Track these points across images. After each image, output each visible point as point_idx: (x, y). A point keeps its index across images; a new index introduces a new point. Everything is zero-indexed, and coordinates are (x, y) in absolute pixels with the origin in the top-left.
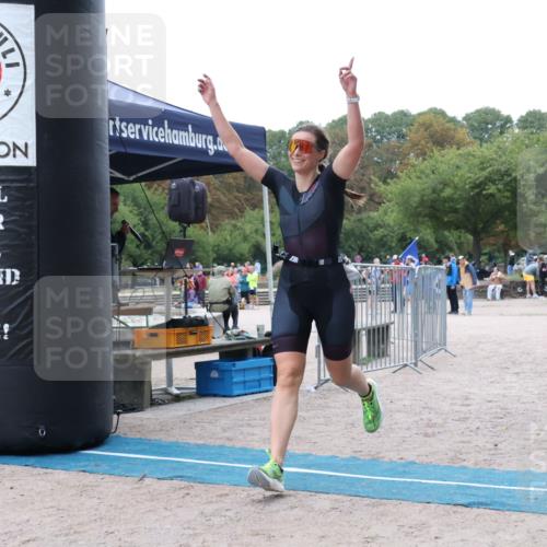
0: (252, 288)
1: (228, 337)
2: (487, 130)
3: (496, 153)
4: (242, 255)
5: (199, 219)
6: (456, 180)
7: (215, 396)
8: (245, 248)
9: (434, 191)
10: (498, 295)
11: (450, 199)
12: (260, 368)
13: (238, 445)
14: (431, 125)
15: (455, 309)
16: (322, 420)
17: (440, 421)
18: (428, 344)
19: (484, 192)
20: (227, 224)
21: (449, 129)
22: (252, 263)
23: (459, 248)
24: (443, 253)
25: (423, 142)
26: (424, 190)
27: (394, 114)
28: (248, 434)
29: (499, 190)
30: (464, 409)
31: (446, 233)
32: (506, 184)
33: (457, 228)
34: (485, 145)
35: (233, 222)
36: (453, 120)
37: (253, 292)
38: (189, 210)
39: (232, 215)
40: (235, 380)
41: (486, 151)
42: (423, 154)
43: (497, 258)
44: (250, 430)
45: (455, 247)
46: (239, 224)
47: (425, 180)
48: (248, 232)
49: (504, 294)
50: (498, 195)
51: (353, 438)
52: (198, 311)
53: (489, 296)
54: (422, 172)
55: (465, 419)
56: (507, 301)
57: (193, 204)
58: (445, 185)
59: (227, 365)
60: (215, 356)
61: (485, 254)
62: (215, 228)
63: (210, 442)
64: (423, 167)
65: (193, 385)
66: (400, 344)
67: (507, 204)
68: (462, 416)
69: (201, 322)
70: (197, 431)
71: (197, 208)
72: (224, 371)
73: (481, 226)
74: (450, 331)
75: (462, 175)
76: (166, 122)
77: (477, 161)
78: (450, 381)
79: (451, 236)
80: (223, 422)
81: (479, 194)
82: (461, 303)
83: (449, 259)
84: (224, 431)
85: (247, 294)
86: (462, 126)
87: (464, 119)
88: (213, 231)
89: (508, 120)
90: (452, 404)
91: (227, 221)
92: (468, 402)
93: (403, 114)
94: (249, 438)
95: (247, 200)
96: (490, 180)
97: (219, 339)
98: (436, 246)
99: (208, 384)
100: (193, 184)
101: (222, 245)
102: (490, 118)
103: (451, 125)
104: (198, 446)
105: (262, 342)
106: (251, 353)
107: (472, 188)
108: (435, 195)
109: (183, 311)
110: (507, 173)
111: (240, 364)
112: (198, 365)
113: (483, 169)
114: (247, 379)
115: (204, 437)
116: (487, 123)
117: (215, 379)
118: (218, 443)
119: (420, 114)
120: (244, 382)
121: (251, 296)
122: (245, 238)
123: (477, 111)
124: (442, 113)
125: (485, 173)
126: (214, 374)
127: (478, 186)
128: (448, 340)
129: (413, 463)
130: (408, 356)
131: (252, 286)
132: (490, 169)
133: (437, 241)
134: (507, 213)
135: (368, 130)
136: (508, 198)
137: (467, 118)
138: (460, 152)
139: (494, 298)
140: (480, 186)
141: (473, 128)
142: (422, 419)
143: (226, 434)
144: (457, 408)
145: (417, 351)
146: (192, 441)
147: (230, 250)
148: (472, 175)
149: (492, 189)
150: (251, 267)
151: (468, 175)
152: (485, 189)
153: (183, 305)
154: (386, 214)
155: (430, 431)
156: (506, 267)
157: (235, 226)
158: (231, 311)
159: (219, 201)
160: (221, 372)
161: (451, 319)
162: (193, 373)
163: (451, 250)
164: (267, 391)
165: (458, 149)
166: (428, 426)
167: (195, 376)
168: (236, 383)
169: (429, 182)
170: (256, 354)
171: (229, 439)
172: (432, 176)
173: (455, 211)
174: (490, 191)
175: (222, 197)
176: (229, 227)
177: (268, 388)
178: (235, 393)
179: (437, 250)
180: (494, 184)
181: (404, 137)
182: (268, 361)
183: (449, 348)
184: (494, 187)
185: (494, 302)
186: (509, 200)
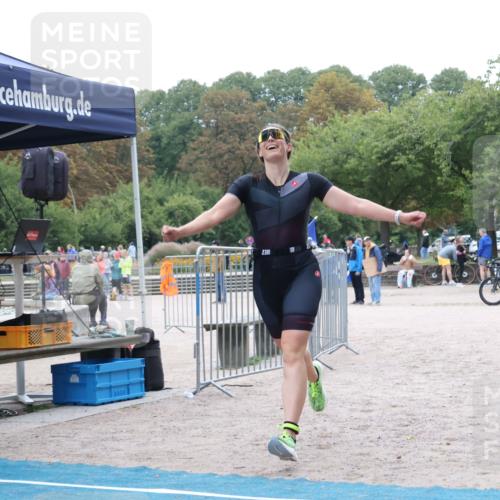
0: (125, 276)
1: (91, 335)
2: (397, 92)
3: (406, 118)
4: (113, 236)
5: (60, 195)
6: (361, 148)
7: (75, 404)
8: (118, 228)
9: (336, 162)
10: (409, 282)
11: (355, 171)
12: (128, 371)
13: (100, 463)
14: (333, 86)
15: (360, 298)
16: (200, 431)
17: (336, 430)
18: (326, 340)
19: (393, 163)
20: (96, 199)
21: (354, 90)
22: (126, 247)
23: (365, 227)
24: (348, 233)
25: (324, 105)
26: (325, 160)
27: (292, 72)
28: (113, 449)
29: (410, 161)
30: (365, 416)
32: (417, 155)
34: (395, 109)
35: (103, 198)
36: (358, 80)
37: (126, 281)
38: (46, 185)
39: (103, 190)
40: (98, 386)
41: (396, 116)
42: (323, 119)
43: (410, 239)
44: (115, 444)
45: (361, 226)
46: (110, 201)
47: (326, 149)
48: (121, 209)
49: (416, 281)
50: (409, 167)
51: (235, 452)
52: (58, 304)
53: (399, 283)
54: (322, 140)
55: (365, 428)
56: (421, 289)
57: (51, 177)
58: (349, 154)
59: (89, 368)
60: (76, 358)
61: (396, 234)
62: (82, 204)
63: (66, 460)
64: (323, 134)
65: (49, 391)
67: (419, 177)
68: (362, 423)
69: (60, 317)
70: (52, 447)
71: (56, 182)
72: (85, 375)
74: (351, 325)
75: (369, 144)
77: (385, 128)
78: (350, 383)
80: (84, 435)
81: (387, 165)
82: (367, 291)
83: (353, 240)
84: (84, 445)
85: (119, 283)
86: (369, 87)
87: (371, 78)
88: (79, 208)
89: (421, 79)
90: (351, 410)
91: (96, 196)
92: (367, 408)
93: (302, 72)
94: (113, 454)
95: (119, 171)
96: (399, 149)
97: (81, 337)
98: (339, 225)
99: (67, 390)
100: (52, 153)
101: (91, 225)
102: (400, 77)
103: (356, 85)
104: (50, 464)
105: (130, 340)
106: (118, 354)
107: (380, 159)
108: (336, 167)
109: (40, 303)
110: (419, 141)
111: (105, 367)
112: (55, 369)
113: (391, 137)
114: (113, 383)
115: (59, 455)
116: (396, 84)
117: (75, 384)
118: (76, 460)
119: (320, 73)
120: (110, 388)
121: (123, 285)
122: (118, 217)
123: (387, 70)
124: (346, 72)
125: (394, 141)
126: (75, 379)
127: (386, 156)
128: (349, 334)
131: (126, 273)
132: (399, 137)
133: (340, 220)
134: (419, 187)
135: (260, 91)
136: (419, 169)
137: (374, 77)
138: (366, 117)
139: (405, 285)
140: (387, 156)
141: (380, 89)
142: (315, 428)
143: (86, 451)
144: (356, 415)
146: (46, 460)
147: (100, 231)
148: (379, 144)
149: (401, 160)
150: (123, 251)
151: (374, 143)
152: (393, 160)
153: (41, 297)
155: (324, 442)
156: (419, 250)
157: (105, 203)
158: (98, 304)
159: (86, 172)
160: (83, 376)
161: (355, 311)
162: (49, 378)
163: (356, 230)
164: (137, 398)
165: (364, 113)
166: (323, 436)
167: (51, 382)
168: (100, 388)
169: (331, 151)
170: (125, 353)
171: (89, 456)
172: (334, 144)
174: (399, 162)
175: (90, 169)
176: (98, 204)
177: (139, 394)
178: (100, 400)
179: (342, 231)
180: (404, 153)
181: (302, 99)
182: (138, 363)
183: (350, 343)
184: (404, 157)
185: (405, 290)
186: (421, 174)
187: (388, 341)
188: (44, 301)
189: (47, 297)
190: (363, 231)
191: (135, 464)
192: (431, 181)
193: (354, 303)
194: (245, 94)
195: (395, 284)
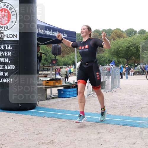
1: (66, 83)
2: (131, 34)
3: (133, 39)
4: (70, 64)
5: (59, 54)
6: (123, 46)
7: (62, 97)
8: (70, 62)
9: (117, 49)
11: (121, 51)
12: (73, 91)
13: (68, 110)
14: (117, 32)
15: (122, 78)
16: (88, 104)
17: (117, 105)
18: (115, 86)
20: (66, 56)
21: (121, 34)
24: (119, 64)
25: (115, 37)
26: (115, 48)
27: (108, 30)
28: (70, 107)
29: (133, 49)
30: (123, 102)
31: (120, 59)
32: (135, 47)
33: (123, 58)
34: (130, 37)
35: (68, 55)
36: (122, 31)
37: (72, 73)
38: (57, 52)
39: (68, 54)
40: (67, 94)
41: (130, 39)
42: (114, 40)
43: (132, 65)
45: (122, 62)
46: (69, 56)
47: (115, 46)
48: (71, 58)
49: (134, 74)
50: (133, 50)
51: (96, 109)
52: (59, 77)
53: (130, 75)
54: (114, 44)
55: (124, 105)
56: (135, 76)
57: (58, 50)
58: (120, 47)
60: (62, 88)
61: (129, 64)
62: (63, 57)
63: (61, 109)
65: (57, 95)
66: (108, 86)
68: (123, 103)
69: (59, 79)
70: (58, 106)
71: (59, 52)
72: (64, 91)
73: (128, 57)
74: (120, 83)
75: (124, 45)
76: (51, 30)
77: (128, 42)
78: (120, 95)
80: (64, 104)
81: (128, 49)
84: (64, 106)
85: (71, 73)
86: (125, 33)
87: (125, 31)
89: (136, 31)
90: (120, 101)
91: (66, 55)
92: (124, 100)
93: (110, 30)
94: (70, 108)
95: (71, 50)
97: (63, 84)
98: (117, 62)
99: (61, 94)
100: (58, 46)
101: (65, 61)
103: (122, 32)
104: (58, 109)
105: (74, 85)
106: (71, 87)
107: (127, 48)
108: (117, 50)
109: (55, 77)
110: (135, 45)
111: (69, 90)
112: (58, 90)
113: (129, 43)
114: (70, 93)
115: (59, 107)
116: (131, 32)
117: (62, 93)
118: (63, 109)
119: (114, 30)
120: (70, 94)
121: (72, 74)
122: (71, 60)
123: (128, 29)
124: (120, 30)
125: (130, 44)
126: (62, 92)
128: (120, 85)
129: (111, 115)
130: (110, 89)
131: (72, 71)
132: (131, 43)
133: (118, 61)
134: (135, 54)
137: (126, 31)
138: (124, 39)
139: (131, 75)
140: (128, 47)
141: (127, 34)
142: (113, 104)
143: (65, 107)
144: (121, 102)
145: (112, 88)
146: (56, 108)
147: (67, 62)
148: (126, 45)
149: (131, 48)
153: (55, 75)
154: (105, 54)
155: (115, 107)
156: (134, 68)
157: (68, 56)
158: (67, 77)
159: (64, 50)
161: (121, 80)
162: (57, 92)
163: (121, 63)
164: (75, 97)
166: (114, 106)
167: (57, 93)
168: (68, 94)
170: (73, 87)
171: (65, 108)
172: (117, 45)
173: (122, 53)
175: (65, 49)
176: (67, 57)
178: (67, 97)
179: (118, 63)
180: (132, 47)
181: (110, 35)
182: (75, 89)
183: (120, 87)
184: (132, 48)
185: (131, 76)
186: (136, 51)
187: (128, 87)
188: (56, 76)
189: (56, 75)
190: (123, 64)
191: (75, 110)
192: (137, 53)
194: (98, 34)
195: (129, 75)
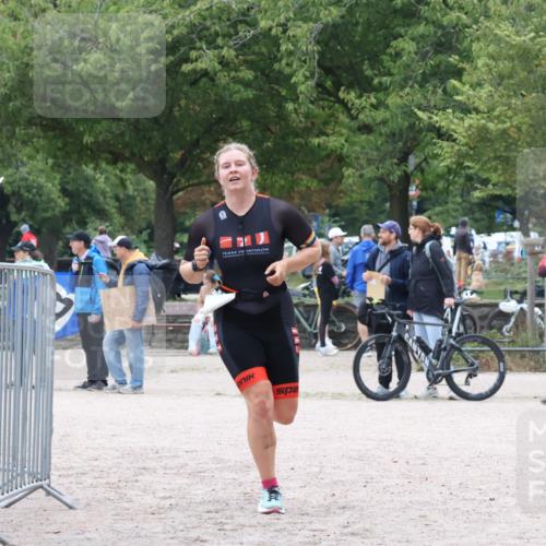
19: (186, 68)
23: (121, 211)
29: (223, 62)
31: (89, 170)
32: (243, 48)
33: (115, 158)
45: (111, 207)
50: (223, 78)
53: (193, 346)
67: (243, 102)
73: (177, 155)
79: (102, 179)
81: (174, 70)
98: (62, 203)
113: (185, 3)
125: (189, 15)
127: (171, 48)
133: (64, 192)
136: (247, 85)
139: (203, 348)
140: (173, 48)
149: (206, 60)
152: (187, 60)
163: (102, 214)
174: (201, 65)
179: (66, 217)
180: (212, 44)
184: (210, 53)
185: (204, 359)
186: (250, 94)
187: (146, 478)
190: (118, 219)
192: (272, 111)
193: (84, 387)
195: (184, 345)
